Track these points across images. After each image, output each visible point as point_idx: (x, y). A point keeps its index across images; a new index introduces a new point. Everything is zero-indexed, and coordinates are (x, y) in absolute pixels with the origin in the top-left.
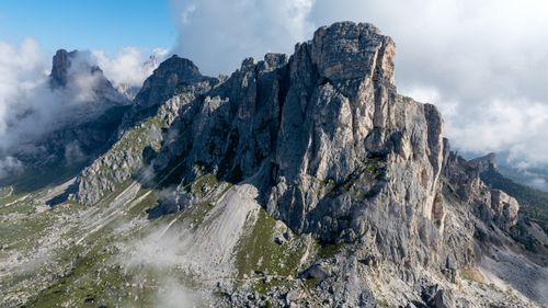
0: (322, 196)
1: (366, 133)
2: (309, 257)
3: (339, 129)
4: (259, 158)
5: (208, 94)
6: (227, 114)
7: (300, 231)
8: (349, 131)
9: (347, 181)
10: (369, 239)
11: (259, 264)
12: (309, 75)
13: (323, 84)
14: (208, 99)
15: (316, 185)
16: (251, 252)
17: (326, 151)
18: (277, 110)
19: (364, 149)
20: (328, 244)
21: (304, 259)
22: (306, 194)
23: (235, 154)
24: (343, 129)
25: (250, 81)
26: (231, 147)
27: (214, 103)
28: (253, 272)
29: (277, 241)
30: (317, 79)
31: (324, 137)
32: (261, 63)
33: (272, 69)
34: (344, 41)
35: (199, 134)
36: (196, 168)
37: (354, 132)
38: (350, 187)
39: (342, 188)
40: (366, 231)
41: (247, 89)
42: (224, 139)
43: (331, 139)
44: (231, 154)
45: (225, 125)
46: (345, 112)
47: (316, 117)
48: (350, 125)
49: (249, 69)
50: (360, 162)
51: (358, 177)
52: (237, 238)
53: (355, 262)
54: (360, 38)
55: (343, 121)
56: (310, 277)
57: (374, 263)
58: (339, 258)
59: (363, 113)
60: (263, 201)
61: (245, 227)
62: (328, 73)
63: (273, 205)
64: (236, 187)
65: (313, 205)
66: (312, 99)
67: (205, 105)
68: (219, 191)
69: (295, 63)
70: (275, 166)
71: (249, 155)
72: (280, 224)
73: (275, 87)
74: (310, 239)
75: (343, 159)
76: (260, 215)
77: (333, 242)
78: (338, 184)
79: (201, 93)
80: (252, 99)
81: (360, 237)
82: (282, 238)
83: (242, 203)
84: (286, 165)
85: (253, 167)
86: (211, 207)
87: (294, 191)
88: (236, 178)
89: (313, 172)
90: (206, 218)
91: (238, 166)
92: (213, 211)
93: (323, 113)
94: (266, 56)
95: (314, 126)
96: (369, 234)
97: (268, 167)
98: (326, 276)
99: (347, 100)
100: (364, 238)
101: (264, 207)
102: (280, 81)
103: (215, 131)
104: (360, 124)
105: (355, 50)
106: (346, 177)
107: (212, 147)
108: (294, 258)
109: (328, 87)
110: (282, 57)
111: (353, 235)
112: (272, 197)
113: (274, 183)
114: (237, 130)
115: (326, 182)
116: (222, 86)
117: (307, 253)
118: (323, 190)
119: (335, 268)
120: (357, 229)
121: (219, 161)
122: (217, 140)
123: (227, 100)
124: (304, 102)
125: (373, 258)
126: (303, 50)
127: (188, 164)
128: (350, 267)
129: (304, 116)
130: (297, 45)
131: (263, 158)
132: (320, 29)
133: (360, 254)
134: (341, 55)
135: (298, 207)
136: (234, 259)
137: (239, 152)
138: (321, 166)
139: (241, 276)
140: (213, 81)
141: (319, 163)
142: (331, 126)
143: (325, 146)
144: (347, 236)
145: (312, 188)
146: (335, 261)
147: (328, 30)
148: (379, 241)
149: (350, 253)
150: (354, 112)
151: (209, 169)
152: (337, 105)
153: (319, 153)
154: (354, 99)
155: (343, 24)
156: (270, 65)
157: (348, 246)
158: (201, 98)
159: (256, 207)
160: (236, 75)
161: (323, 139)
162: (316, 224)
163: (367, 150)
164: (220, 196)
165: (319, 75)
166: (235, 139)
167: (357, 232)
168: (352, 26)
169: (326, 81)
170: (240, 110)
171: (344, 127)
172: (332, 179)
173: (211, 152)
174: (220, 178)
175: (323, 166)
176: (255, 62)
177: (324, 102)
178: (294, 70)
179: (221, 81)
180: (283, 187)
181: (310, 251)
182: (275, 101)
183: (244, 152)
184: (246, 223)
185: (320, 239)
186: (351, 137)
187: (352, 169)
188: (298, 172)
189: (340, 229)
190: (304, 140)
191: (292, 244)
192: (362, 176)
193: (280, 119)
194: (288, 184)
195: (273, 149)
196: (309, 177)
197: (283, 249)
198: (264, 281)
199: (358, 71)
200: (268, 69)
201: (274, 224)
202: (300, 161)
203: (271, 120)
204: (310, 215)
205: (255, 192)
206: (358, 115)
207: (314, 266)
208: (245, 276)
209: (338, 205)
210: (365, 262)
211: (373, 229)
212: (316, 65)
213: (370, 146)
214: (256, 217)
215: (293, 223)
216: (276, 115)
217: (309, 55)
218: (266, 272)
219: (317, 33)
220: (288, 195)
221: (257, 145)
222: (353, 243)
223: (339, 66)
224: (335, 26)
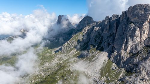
0: (128, 57)
1: (145, 39)
2: (122, 75)
3: (135, 37)
4: (109, 44)
5: (95, 26)
6: (100, 32)
7: (120, 67)
8: (138, 38)
9: (137, 53)
10: (144, 73)
11: (107, 75)
12: (126, 21)
13: (131, 23)
14: (95, 27)
15: (126, 54)
16: (105, 71)
17: (130, 44)
18: (115, 31)
19: (143, 44)
20: (129, 72)
21: (121, 75)
22: (123, 56)
23: (102, 43)
24: (136, 37)
25: (108, 22)
26: (101, 41)
27: (97, 29)
28: (105, 77)
29: (113, 69)
30: (129, 22)
31: (130, 40)
32: (111, 18)
33: (114, 19)
34: (139, 10)
35: (92, 37)
36: (91, 46)
37: (140, 38)
38: (138, 55)
39: (135, 56)
40: (143, 70)
41: (106, 25)
42: (99, 39)
43: (132, 40)
44: (101, 43)
45: (100, 35)
46: (138, 32)
47: (127, 33)
48: (139, 36)
49: (107, 19)
50: (142, 48)
51: (141, 53)
52: (101, 66)
53: (138, 79)
54: (145, 9)
55: (137, 35)
56: (122, 81)
57: (145, 81)
58: (132, 77)
59: (144, 33)
60: (109, 57)
61: (103, 64)
62: (132, 20)
63: (112, 59)
64: (102, 52)
65: (125, 60)
66: (127, 28)
67: (94, 29)
68: (97, 53)
69: (122, 17)
70: (113, 47)
71: (106, 43)
72: (114, 64)
73: (115, 24)
74: (123, 70)
75: (136, 47)
76: (108, 61)
77: (131, 72)
78: (134, 54)
79: (93, 26)
80: (108, 28)
81: (140, 71)
82: (114, 68)
83: (103, 57)
84: (117, 47)
85: (107, 47)
86: (94, 57)
87: (119, 55)
88: (102, 50)
89: (125, 50)
90: (93, 60)
91: (103, 46)
92: (95, 58)
93: (130, 32)
94: (113, 16)
95: (127, 36)
96: (144, 71)
97: (111, 47)
98: (128, 82)
99: (139, 29)
100: (142, 72)
101: (110, 59)
102: (116, 22)
103: (96, 36)
104: (143, 36)
105: (143, 13)
106: (136, 52)
107: (96, 41)
108: (117, 75)
109: (132, 24)
110: (118, 15)
111: (138, 70)
112: (112, 56)
113: (113, 52)
114: (103, 36)
115: (130, 53)
116: (99, 24)
117: (122, 74)
118: (129, 56)
119: (131, 80)
120: (140, 69)
121: (97, 45)
122: (97, 39)
123: (101, 28)
124: (124, 29)
125: (145, 79)
126: (125, 13)
127: (89, 45)
128: (136, 80)
129: (124, 33)
130: (123, 12)
131: (110, 44)
132: (130, 7)
133: (140, 77)
134: (138, 15)
135: (120, 60)
136: (100, 72)
137: (103, 42)
138: (128, 48)
139: (101, 77)
140: (97, 23)
141: (128, 47)
142: (133, 36)
143: (130, 42)
144: (136, 70)
145: (125, 55)
146: (131, 78)
147: (133, 7)
148: (147, 74)
149: (136, 76)
150: (141, 32)
151: (94, 47)
152: (135, 30)
153: (128, 44)
154: (141, 28)
155: (139, 5)
156: (114, 18)
157: (136, 74)
158: (93, 27)
159: (107, 58)
160: (104, 21)
161: (129, 40)
162: (125, 65)
163: (145, 44)
164: (97, 54)
165: (129, 21)
166: (102, 39)
167: (139, 70)
168: (142, 5)
169: (132, 22)
170: (104, 30)
171: (137, 37)
172: (132, 52)
173: (95, 42)
174: (97, 49)
175: (129, 48)
176: (109, 17)
177: (130, 29)
178: (121, 19)
179: (99, 23)
180: (116, 53)
181: (123, 73)
182: (115, 28)
183: (105, 42)
184: (104, 63)
185: (126, 70)
186: (139, 40)
187: (139, 50)
188: (120, 49)
189: (133, 68)
190: (123, 40)
191: (117, 70)
192: (142, 52)
193: (116, 34)
194: (117, 53)
195: (113, 42)
196: (124, 51)
197: (114, 71)
198: (108, 80)
199: (143, 19)
200: (113, 19)
201: (112, 64)
202: (122, 46)
203: (113, 34)
204: (124, 63)
205: (107, 54)
206: (142, 33)
207: (124, 78)
208: (103, 77)
209: (133, 60)
210: (142, 80)
211: (145, 70)
212: (128, 18)
213: (146, 43)
214: (107, 61)
215: (118, 64)
216: (115, 32)
217: (126, 15)
218: (109, 77)
219: (129, 8)
220: (117, 56)
221: (108, 41)
222: (138, 73)
223: (137, 18)
224: (136, 6)
